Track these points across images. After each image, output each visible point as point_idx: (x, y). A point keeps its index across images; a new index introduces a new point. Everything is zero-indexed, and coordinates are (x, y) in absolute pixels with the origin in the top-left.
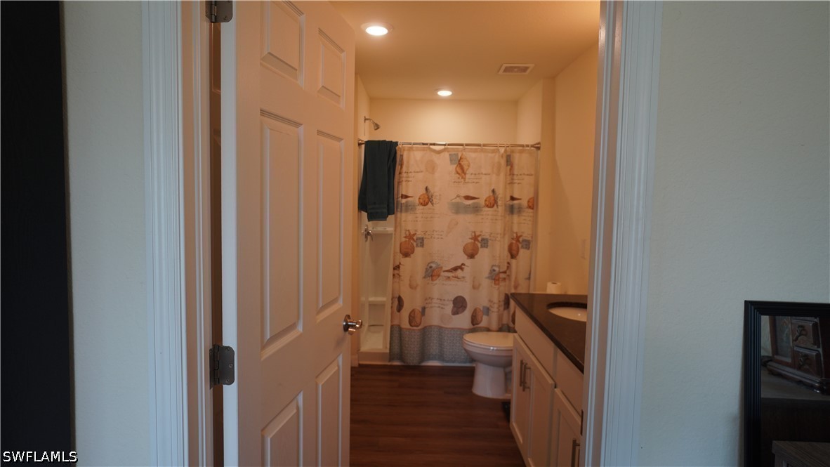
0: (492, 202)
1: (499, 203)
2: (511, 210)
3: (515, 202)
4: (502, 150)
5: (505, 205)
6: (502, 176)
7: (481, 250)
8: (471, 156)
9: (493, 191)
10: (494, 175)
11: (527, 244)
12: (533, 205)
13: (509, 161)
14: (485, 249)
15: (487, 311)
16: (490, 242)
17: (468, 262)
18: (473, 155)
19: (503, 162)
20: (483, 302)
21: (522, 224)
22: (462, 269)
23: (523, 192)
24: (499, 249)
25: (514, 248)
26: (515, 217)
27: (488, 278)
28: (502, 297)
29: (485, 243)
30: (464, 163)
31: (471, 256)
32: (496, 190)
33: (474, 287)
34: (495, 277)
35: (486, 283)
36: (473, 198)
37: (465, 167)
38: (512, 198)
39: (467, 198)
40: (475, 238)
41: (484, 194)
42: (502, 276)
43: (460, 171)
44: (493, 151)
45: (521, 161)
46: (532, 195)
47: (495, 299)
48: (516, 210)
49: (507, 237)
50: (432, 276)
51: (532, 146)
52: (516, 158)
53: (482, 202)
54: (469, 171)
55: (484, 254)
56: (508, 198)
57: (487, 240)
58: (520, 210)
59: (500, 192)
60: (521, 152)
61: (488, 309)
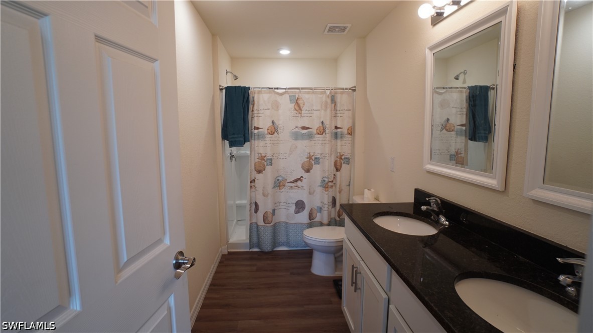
0: (322, 131)
1: (327, 131)
2: (336, 136)
3: (338, 130)
4: (328, 92)
5: (331, 133)
6: (329, 110)
7: (314, 166)
8: (305, 97)
9: (322, 122)
10: (323, 111)
11: (348, 161)
12: (351, 132)
13: (333, 100)
14: (318, 165)
15: (320, 209)
16: (321, 160)
17: (305, 175)
18: (307, 96)
19: (329, 101)
20: (317, 203)
21: (343, 147)
22: (301, 180)
23: (344, 123)
24: (328, 165)
25: (338, 164)
26: (339, 141)
27: (320, 186)
28: (331, 200)
29: (317, 161)
30: (300, 102)
31: (308, 171)
32: (324, 122)
33: (310, 193)
34: (326, 185)
35: (319, 190)
36: (308, 128)
37: (301, 105)
38: (336, 128)
39: (303, 128)
40: (310, 158)
41: (315, 125)
42: (330, 184)
43: (297, 108)
44: (322, 93)
45: (343, 100)
46: (350, 125)
47: (326, 201)
48: (339, 136)
49: (333, 155)
50: (279, 186)
51: (350, 89)
52: (339, 98)
53: (314, 131)
54: (304, 108)
55: (316, 169)
56: (334, 128)
57: (319, 158)
58: (342, 136)
59: (327, 123)
60: (342, 93)
61: (321, 208)
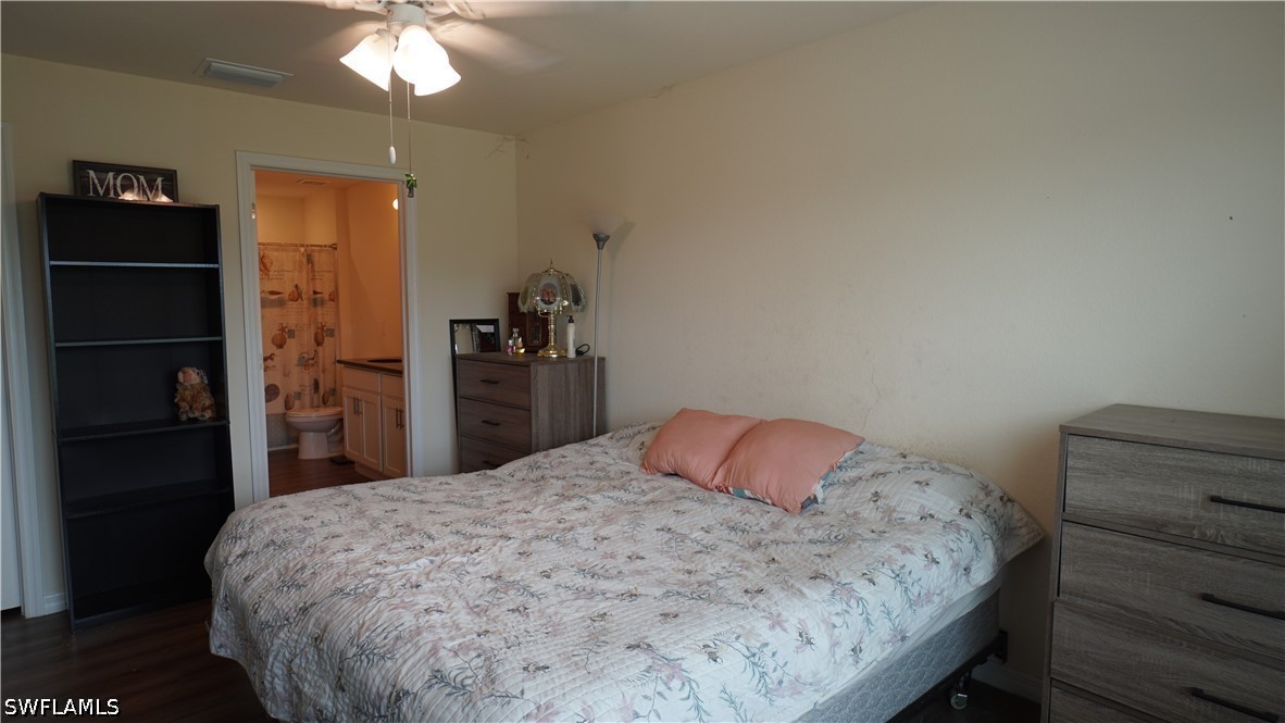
0: (297, 296)
1: (304, 297)
2: (315, 303)
3: (318, 296)
4: (302, 249)
5: (309, 299)
6: (304, 272)
7: (288, 340)
8: (273, 254)
9: (296, 286)
10: (297, 272)
11: (331, 333)
12: (334, 297)
13: (310, 259)
14: (292, 340)
15: (299, 395)
16: (296, 333)
17: (277, 352)
18: (275, 254)
19: (305, 260)
20: (295, 388)
21: (325, 316)
22: (272, 359)
23: (325, 287)
24: (307, 337)
25: (320, 336)
26: (319, 309)
27: (297, 365)
28: (313, 381)
29: (292, 334)
30: (266, 261)
31: (280, 346)
32: (299, 285)
33: (285, 375)
34: (305, 363)
35: (295, 370)
36: (279, 293)
37: (268, 265)
38: (315, 293)
39: (272, 293)
40: (282, 329)
41: (288, 289)
42: (311, 362)
43: (263, 268)
44: (294, 251)
45: (321, 260)
46: (332, 289)
47: (307, 384)
48: (319, 303)
49: (312, 327)
51: (330, 246)
52: (316, 257)
53: (286, 296)
54: (273, 268)
55: (291, 344)
56: (311, 292)
57: (293, 331)
58: (323, 302)
59: (303, 287)
60: (320, 252)
61: (300, 393)
